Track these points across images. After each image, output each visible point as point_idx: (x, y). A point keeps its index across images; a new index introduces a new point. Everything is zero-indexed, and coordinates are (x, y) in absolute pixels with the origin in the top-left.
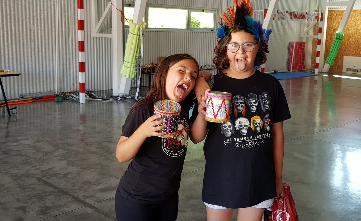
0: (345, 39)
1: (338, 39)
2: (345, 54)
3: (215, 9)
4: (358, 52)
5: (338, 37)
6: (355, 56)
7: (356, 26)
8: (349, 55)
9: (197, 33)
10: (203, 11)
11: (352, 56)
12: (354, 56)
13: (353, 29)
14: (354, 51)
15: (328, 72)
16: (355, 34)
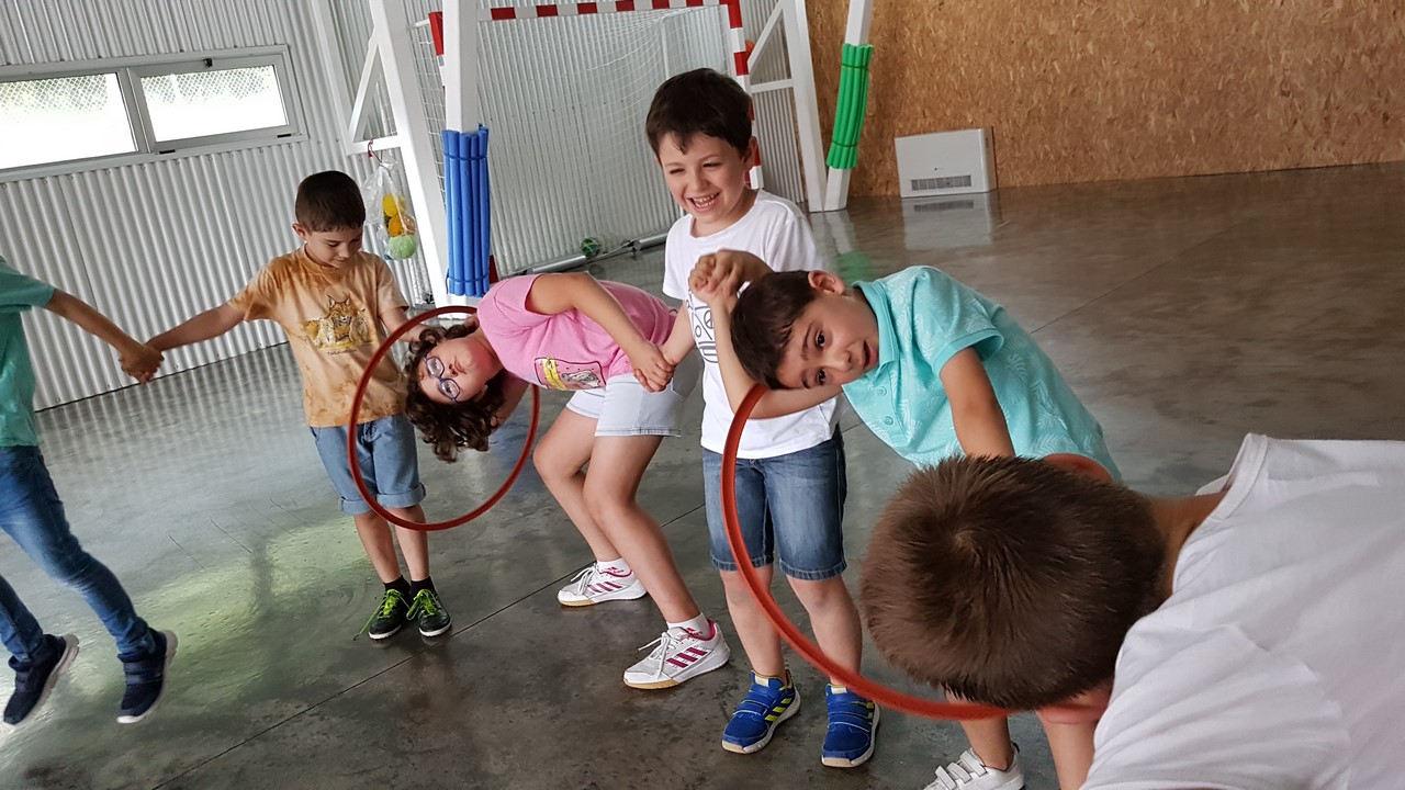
0: (892, 75)
2: (900, 130)
3: (277, 50)
4: (939, 114)
6: (936, 131)
7: (915, 18)
8: (914, 131)
10: (209, 63)
11: (925, 132)
12: (930, 132)
13: (908, 34)
14: (927, 112)
15: (844, 204)
16: (920, 50)
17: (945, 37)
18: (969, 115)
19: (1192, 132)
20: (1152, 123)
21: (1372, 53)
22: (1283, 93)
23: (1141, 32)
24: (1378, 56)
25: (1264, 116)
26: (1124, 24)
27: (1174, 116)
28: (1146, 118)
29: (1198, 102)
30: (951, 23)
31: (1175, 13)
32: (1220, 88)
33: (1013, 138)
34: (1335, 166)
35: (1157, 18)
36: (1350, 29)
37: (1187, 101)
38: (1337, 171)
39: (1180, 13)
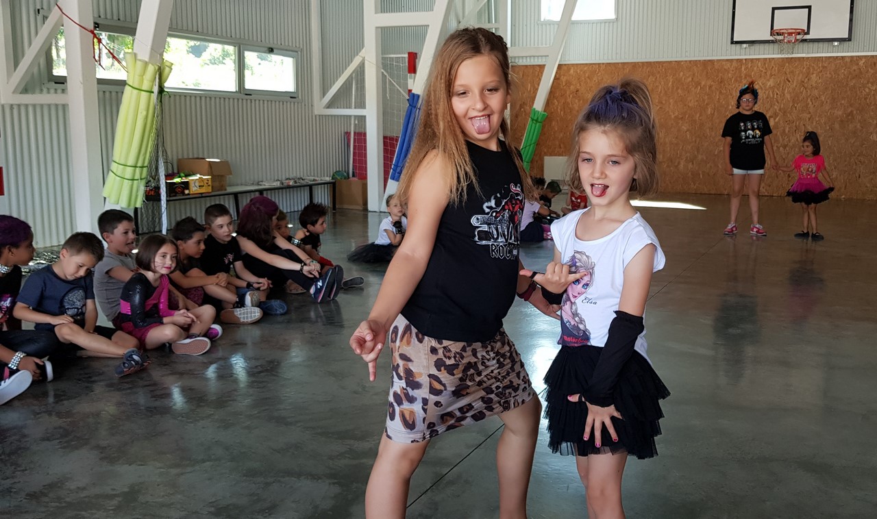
1: (537, 121)
2: (545, 152)
3: (296, 49)
5: (535, 118)
8: (553, 154)
9: (261, 102)
10: (271, 50)
11: (559, 155)
14: (562, 146)
17: (577, 108)
19: (701, 172)
20: (682, 166)
23: (680, 122)
26: (673, 116)
27: (693, 164)
28: (679, 163)
29: (705, 158)
31: (698, 115)
34: (766, 196)
35: (689, 116)
38: (766, 198)
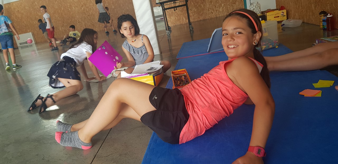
4: (22, 30)
13: (13, 16)
17: (20, 17)
18: (28, 30)
21: (89, 16)
22: (78, 22)
23: (55, 14)
24: (90, 16)
25: (77, 26)
26: (52, 13)
28: (59, 28)
30: (21, 14)
31: (59, 11)
32: (69, 22)
33: (37, 34)
36: (85, 12)
37: (65, 25)
39: (60, 11)
